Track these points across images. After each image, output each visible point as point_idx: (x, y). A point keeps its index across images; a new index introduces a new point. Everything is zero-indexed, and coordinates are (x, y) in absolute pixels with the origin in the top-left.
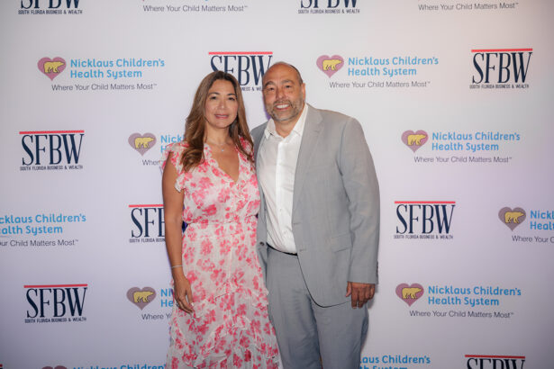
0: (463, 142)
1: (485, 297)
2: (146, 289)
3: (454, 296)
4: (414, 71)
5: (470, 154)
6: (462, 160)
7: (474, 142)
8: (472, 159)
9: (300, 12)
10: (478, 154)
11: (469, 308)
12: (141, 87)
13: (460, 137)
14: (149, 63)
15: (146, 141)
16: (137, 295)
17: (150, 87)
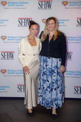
0: (74, 39)
1: (79, 73)
2: (5, 70)
3: (72, 73)
4: (64, 23)
5: (76, 41)
6: (74, 43)
7: (77, 39)
8: (76, 43)
9: (38, 9)
10: (78, 41)
11: (75, 76)
12: (3, 26)
13: (74, 38)
14: (5, 20)
15: (4, 38)
16: (2, 71)
17: (5, 26)
